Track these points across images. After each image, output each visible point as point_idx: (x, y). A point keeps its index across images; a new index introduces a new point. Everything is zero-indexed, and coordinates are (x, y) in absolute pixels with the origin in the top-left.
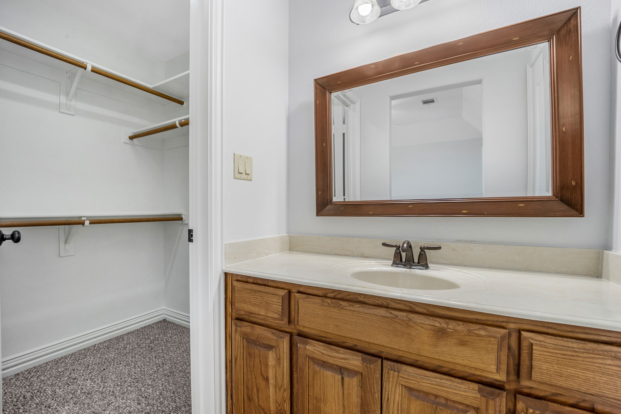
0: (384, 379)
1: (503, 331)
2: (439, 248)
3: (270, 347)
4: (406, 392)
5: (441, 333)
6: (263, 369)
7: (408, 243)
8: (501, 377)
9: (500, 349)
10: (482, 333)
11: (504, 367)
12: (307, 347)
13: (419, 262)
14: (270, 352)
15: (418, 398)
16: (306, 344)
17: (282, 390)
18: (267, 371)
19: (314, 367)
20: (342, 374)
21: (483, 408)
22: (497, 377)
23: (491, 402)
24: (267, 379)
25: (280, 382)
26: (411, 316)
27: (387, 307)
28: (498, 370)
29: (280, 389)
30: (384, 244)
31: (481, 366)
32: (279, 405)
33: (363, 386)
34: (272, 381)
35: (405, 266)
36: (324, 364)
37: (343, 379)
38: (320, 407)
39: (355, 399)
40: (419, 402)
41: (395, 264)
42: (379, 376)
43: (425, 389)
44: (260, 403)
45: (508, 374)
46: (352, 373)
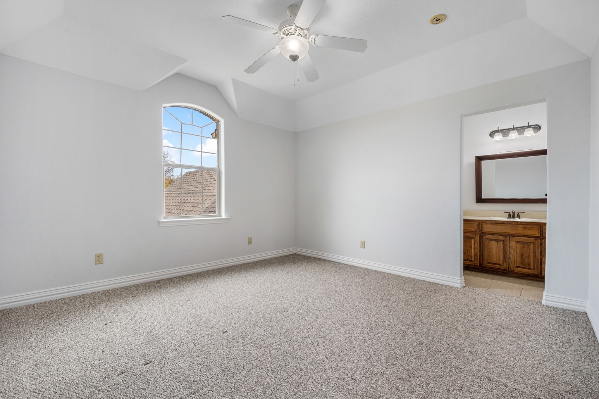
0: (510, 241)
1: (539, 226)
2: (524, 213)
3: (473, 238)
4: (516, 243)
5: (525, 228)
6: (470, 244)
7: (514, 211)
8: (539, 235)
9: (538, 230)
10: (535, 227)
11: (539, 233)
12: (486, 236)
13: (517, 217)
14: (473, 240)
15: (519, 243)
16: (486, 235)
17: (477, 249)
18: (471, 245)
19: (488, 242)
20: (497, 241)
21: (535, 243)
22: (538, 236)
23: (537, 241)
24: (471, 247)
25: (476, 247)
26: (517, 225)
27: (511, 224)
28: (538, 234)
29: (476, 249)
30: (504, 212)
31: (535, 234)
32: (476, 253)
33: (503, 243)
34: (473, 247)
35: (512, 218)
36: (492, 240)
37: (498, 242)
38: (490, 251)
39: (502, 247)
40: (519, 244)
41: (508, 218)
42: (508, 240)
43: (521, 241)
44: (469, 254)
45: (540, 235)
46: (500, 241)
